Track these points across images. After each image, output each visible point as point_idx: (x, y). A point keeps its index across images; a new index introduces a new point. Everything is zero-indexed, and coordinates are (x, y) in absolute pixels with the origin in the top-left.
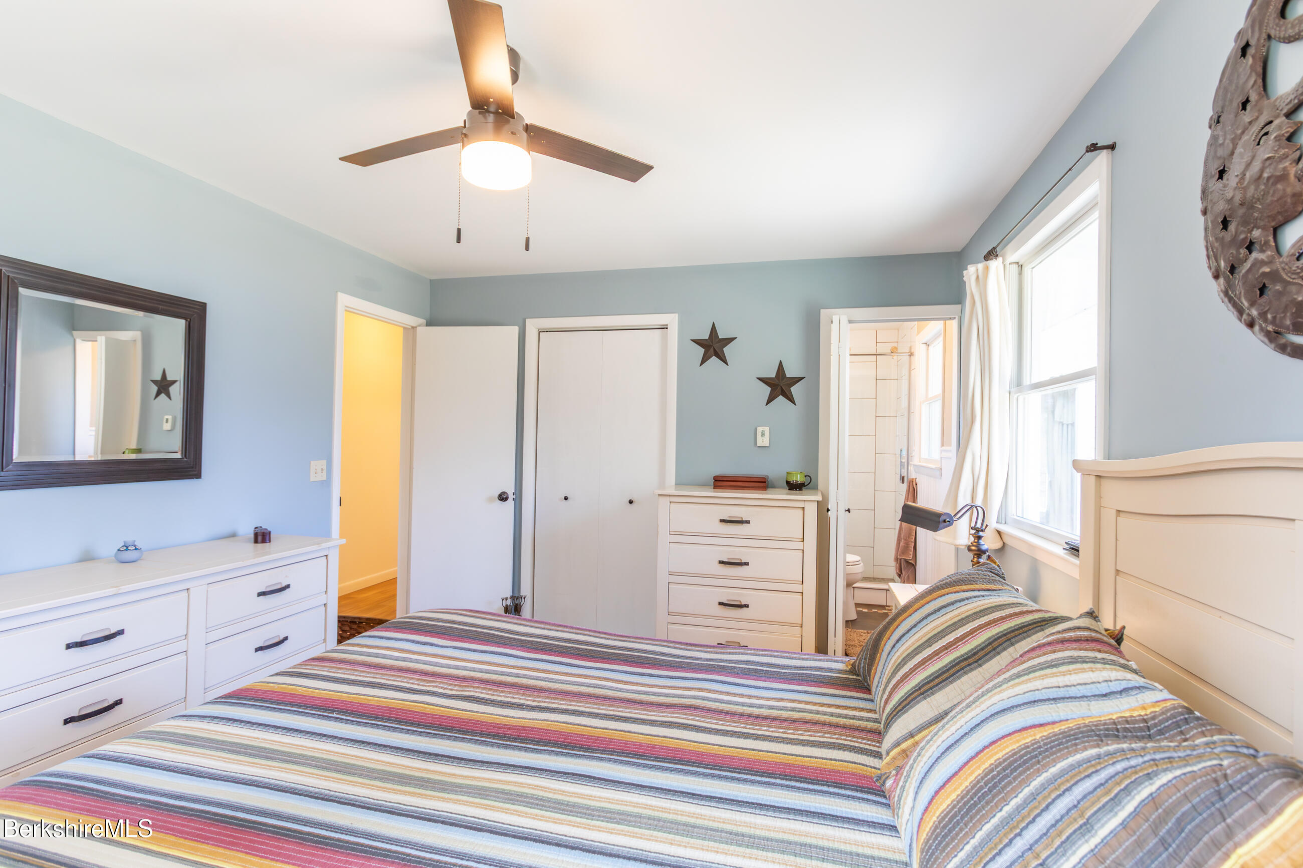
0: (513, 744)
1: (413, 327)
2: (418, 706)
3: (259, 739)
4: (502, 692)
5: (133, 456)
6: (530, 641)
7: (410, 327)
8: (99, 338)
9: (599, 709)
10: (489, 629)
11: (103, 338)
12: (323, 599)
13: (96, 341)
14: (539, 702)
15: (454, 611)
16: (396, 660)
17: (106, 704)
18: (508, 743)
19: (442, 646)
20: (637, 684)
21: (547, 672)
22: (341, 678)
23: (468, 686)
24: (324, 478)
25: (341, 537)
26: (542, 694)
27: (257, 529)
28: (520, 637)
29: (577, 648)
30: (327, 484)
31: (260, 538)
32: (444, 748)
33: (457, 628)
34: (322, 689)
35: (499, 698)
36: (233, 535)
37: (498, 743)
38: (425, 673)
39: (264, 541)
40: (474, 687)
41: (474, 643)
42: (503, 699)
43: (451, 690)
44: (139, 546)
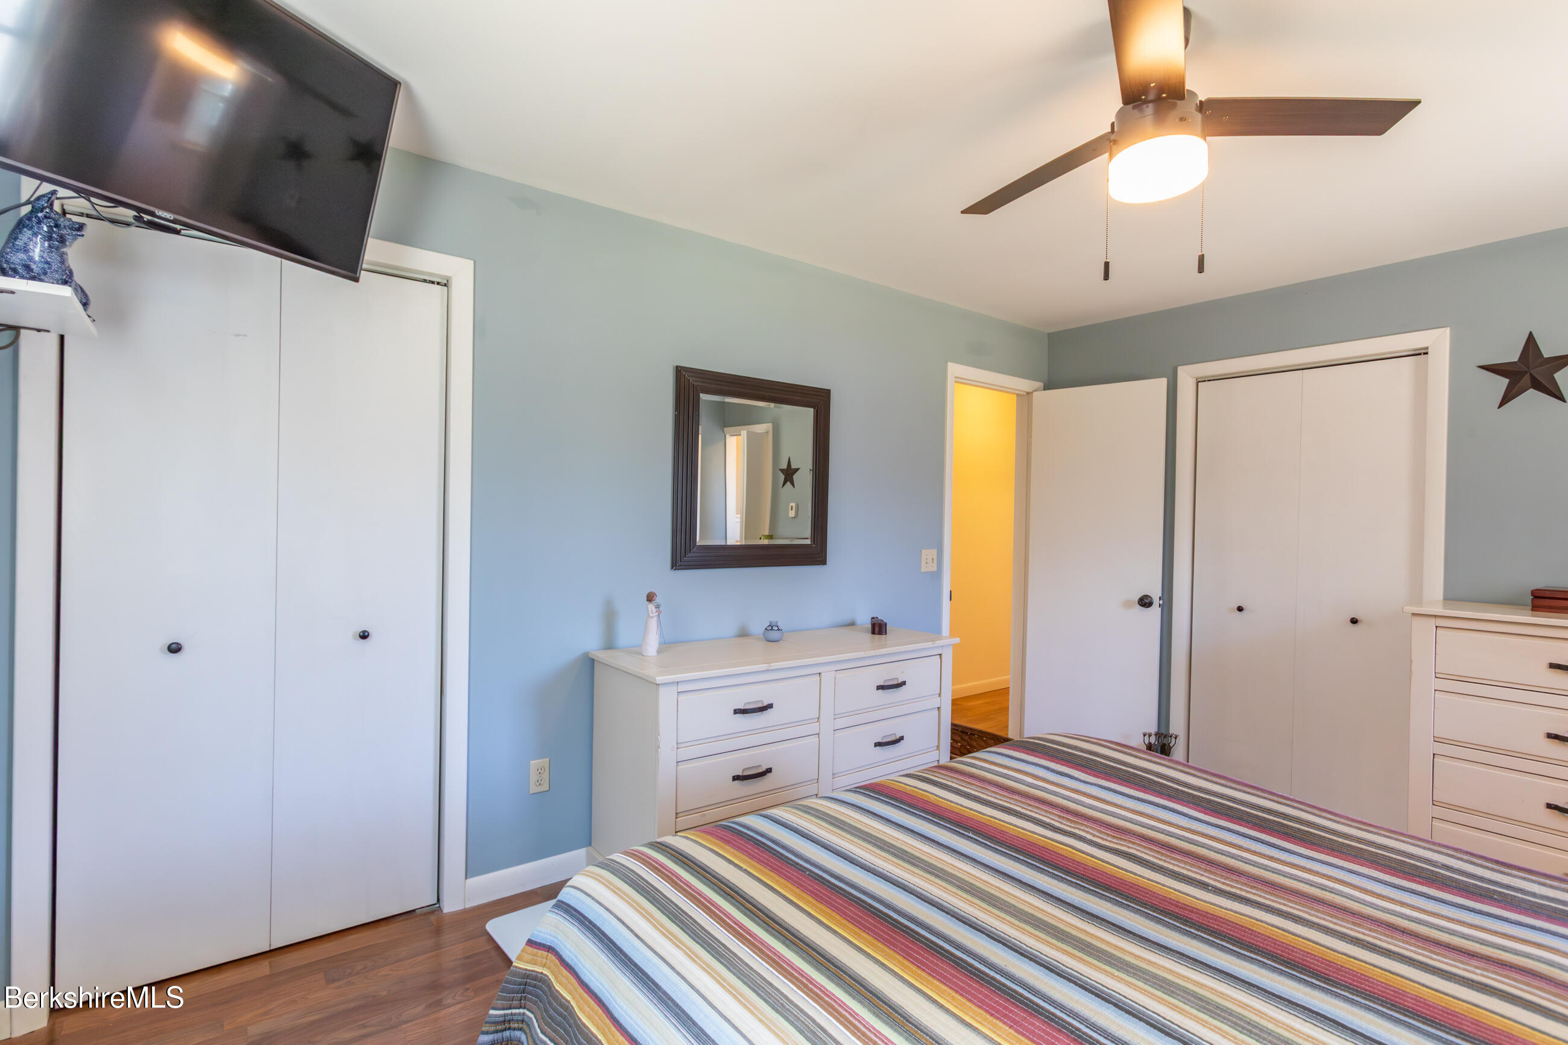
0: (1199, 933)
1: (1028, 393)
2: (1064, 849)
3: (899, 840)
4: (1175, 859)
5: (766, 542)
6: (1206, 799)
7: (1025, 394)
8: (742, 432)
9: (1335, 924)
10: (1144, 772)
11: (745, 431)
12: (936, 702)
13: (740, 435)
14: (1232, 886)
15: (1095, 741)
16: (1030, 787)
17: (760, 770)
18: (1193, 931)
19: (1084, 782)
20: (1402, 904)
21: (1240, 848)
22: (972, 795)
23: (1125, 840)
24: (935, 569)
25: (953, 634)
26: (1234, 877)
27: (874, 620)
28: (1191, 791)
29: (1283, 824)
30: (937, 575)
31: (877, 629)
32: (1105, 911)
33: (1101, 763)
34: (953, 802)
35: (1171, 867)
36: (852, 624)
37: (1178, 927)
38: (1067, 811)
39: (880, 633)
40: (1134, 843)
41: (1126, 786)
42: (1176, 869)
43: (1103, 839)
44: (781, 627)
